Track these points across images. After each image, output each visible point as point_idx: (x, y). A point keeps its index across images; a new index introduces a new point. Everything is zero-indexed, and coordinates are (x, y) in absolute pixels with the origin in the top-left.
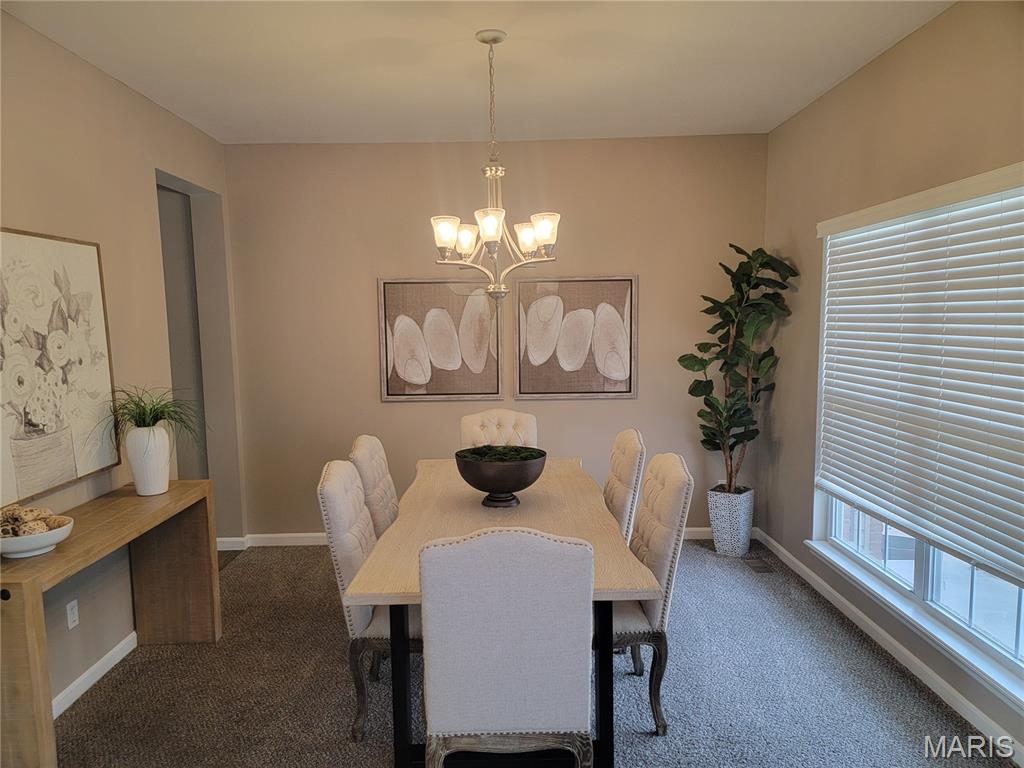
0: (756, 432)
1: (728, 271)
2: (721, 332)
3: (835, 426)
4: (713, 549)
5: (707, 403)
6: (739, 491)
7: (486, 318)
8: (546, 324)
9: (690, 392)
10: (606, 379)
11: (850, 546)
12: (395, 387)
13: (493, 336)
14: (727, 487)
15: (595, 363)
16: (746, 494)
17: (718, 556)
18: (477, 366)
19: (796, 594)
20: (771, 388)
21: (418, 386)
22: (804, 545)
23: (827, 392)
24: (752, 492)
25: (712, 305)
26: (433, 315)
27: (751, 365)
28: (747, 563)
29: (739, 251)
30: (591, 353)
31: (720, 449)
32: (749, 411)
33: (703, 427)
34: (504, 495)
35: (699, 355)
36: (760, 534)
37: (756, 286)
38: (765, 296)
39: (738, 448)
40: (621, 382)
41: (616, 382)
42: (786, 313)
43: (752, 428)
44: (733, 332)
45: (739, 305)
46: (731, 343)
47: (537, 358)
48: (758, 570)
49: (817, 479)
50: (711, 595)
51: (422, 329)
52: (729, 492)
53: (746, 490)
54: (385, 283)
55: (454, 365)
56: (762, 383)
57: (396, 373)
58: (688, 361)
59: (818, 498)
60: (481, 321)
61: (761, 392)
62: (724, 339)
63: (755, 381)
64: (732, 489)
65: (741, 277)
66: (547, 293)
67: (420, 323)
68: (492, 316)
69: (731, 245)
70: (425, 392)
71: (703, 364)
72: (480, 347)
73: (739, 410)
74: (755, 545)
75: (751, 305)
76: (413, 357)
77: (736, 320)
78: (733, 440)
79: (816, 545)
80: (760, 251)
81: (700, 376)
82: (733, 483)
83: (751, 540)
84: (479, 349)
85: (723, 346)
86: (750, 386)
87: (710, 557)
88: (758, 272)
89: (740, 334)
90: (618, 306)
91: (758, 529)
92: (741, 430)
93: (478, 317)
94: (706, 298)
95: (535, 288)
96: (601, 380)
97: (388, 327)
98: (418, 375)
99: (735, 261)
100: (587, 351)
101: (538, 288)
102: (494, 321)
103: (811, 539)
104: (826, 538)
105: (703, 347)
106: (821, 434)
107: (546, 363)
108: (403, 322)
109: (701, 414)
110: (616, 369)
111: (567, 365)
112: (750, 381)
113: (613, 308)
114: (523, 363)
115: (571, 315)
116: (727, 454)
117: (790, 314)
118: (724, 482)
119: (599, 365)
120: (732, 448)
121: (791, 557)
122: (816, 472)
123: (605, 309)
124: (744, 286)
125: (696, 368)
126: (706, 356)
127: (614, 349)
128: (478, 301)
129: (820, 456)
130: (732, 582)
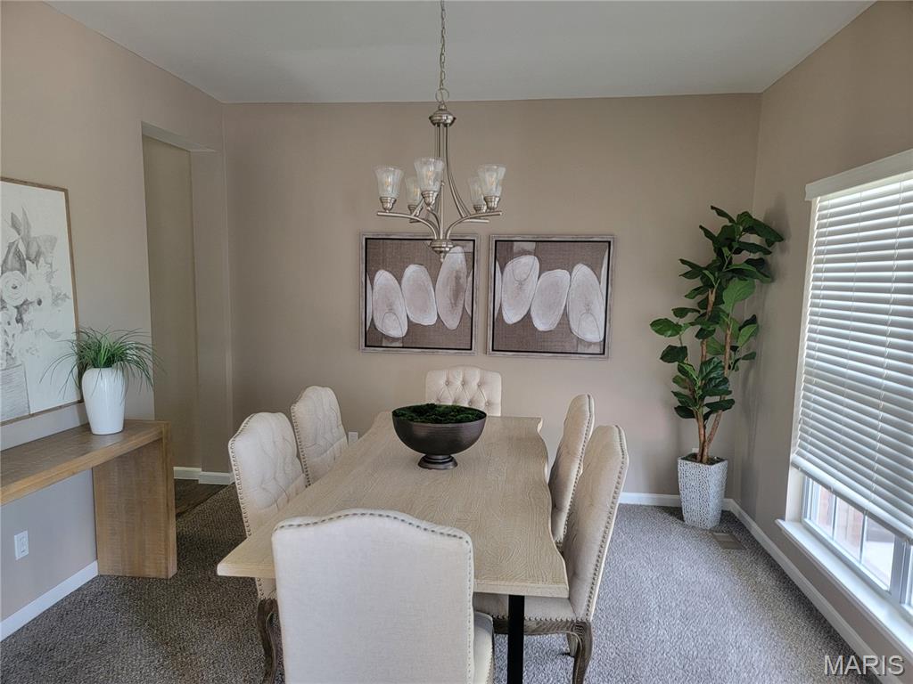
0: (732, 402)
1: (708, 234)
2: (700, 298)
3: (815, 402)
4: (682, 518)
5: (681, 370)
6: (711, 462)
7: (462, 275)
8: (521, 283)
9: (662, 358)
10: (580, 341)
11: (825, 532)
12: (373, 339)
13: (468, 294)
14: (699, 457)
15: (569, 324)
16: (719, 465)
17: (686, 527)
18: (452, 322)
19: (763, 577)
20: (751, 357)
21: (394, 339)
22: (776, 524)
23: (808, 365)
24: (725, 463)
25: (690, 269)
26: (412, 271)
27: (729, 333)
28: (715, 537)
29: (721, 213)
30: (565, 315)
31: (694, 417)
32: (725, 380)
33: (676, 394)
34: (440, 457)
35: (675, 320)
36: (733, 506)
37: (738, 251)
38: (749, 262)
39: (712, 417)
40: (595, 344)
41: (590, 344)
42: (770, 280)
43: (728, 398)
44: (712, 298)
45: (720, 269)
46: (709, 309)
47: (512, 317)
48: (724, 545)
49: (793, 456)
50: (670, 569)
51: (400, 283)
52: (701, 462)
53: (720, 460)
54: (366, 239)
55: (429, 320)
56: (743, 352)
57: (375, 326)
58: (661, 326)
59: (793, 477)
60: (458, 278)
61: (741, 361)
62: (703, 304)
63: (734, 349)
64: (705, 458)
65: (725, 241)
66: (525, 253)
67: (399, 278)
68: (468, 273)
69: (713, 208)
70: (401, 345)
71: (676, 329)
72: (455, 304)
73: (714, 378)
74: (726, 517)
75: (733, 271)
76: (391, 310)
77: (716, 286)
78: (706, 410)
79: (789, 526)
80: (746, 215)
81: (675, 341)
82: (705, 453)
83: (723, 511)
84: (454, 305)
85: (702, 312)
86: (728, 354)
87: (676, 526)
88: (741, 236)
89: (719, 300)
90: (595, 268)
91: (731, 500)
92: (717, 399)
93: (454, 274)
94: (683, 262)
95: (512, 248)
96: (575, 341)
97: (368, 281)
98: (396, 329)
99: (716, 225)
100: (561, 312)
101: (514, 248)
102: (470, 278)
103: (783, 519)
104: (800, 519)
105: (680, 312)
106: (799, 410)
107: (519, 322)
108: (383, 277)
109: (675, 380)
110: (589, 329)
111: (541, 324)
112: (728, 349)
113: (589, 269)
114: (497, 321)
115: (545, 275)
116: (701, 424)
117: (773, 280)
118: (696, 450)
119: (574, 326)
120: (706, 417)
121: (763, 534)
122: (792, 450)
123: (582, 270)
124: (726, 250)
125: (669, 333)
126: (682, 322)
127: (589, 310)
128: (455, 258)
129: (797, 433)
130: (695, 557)
